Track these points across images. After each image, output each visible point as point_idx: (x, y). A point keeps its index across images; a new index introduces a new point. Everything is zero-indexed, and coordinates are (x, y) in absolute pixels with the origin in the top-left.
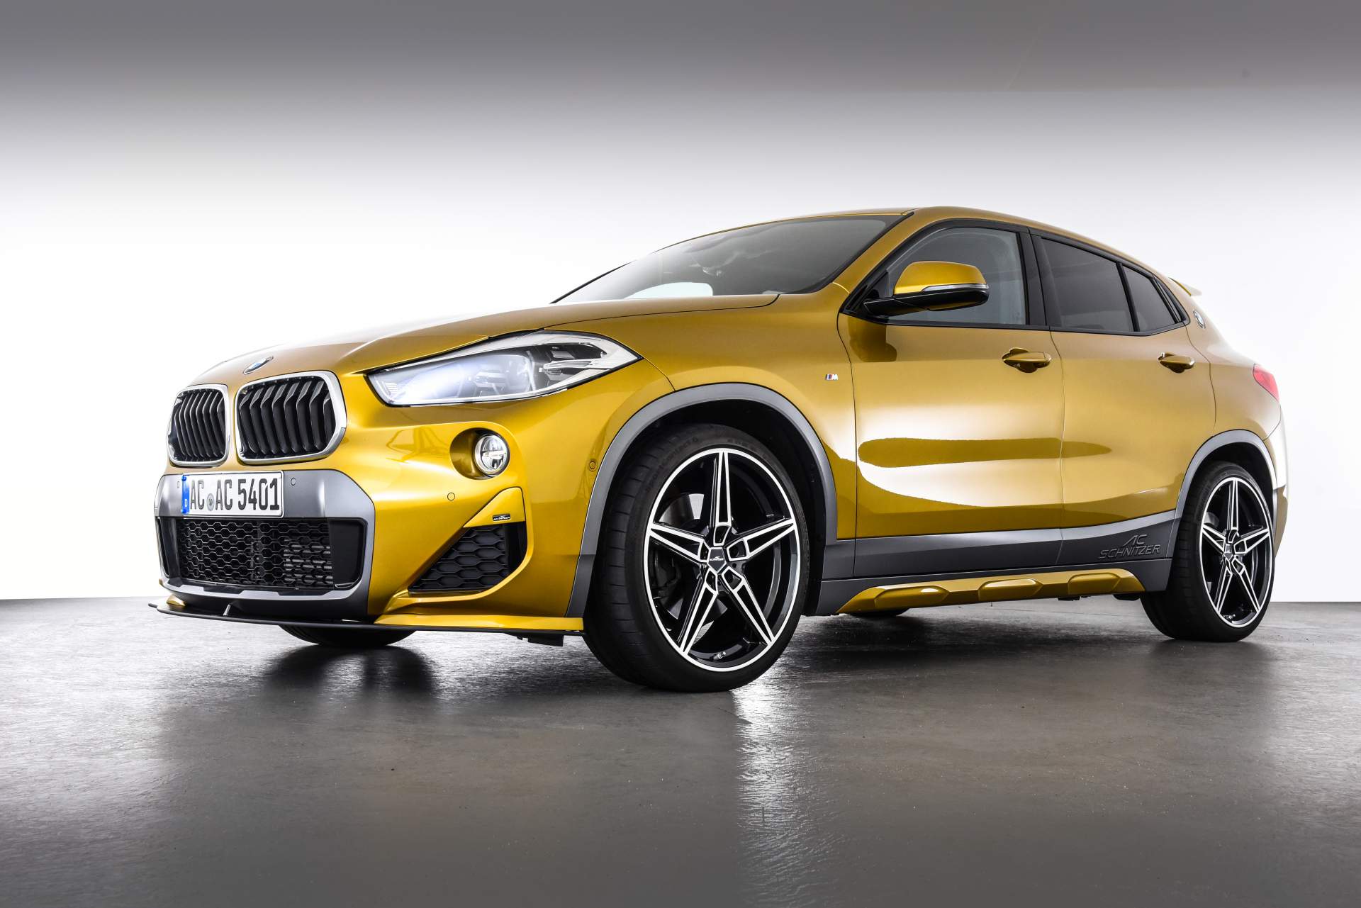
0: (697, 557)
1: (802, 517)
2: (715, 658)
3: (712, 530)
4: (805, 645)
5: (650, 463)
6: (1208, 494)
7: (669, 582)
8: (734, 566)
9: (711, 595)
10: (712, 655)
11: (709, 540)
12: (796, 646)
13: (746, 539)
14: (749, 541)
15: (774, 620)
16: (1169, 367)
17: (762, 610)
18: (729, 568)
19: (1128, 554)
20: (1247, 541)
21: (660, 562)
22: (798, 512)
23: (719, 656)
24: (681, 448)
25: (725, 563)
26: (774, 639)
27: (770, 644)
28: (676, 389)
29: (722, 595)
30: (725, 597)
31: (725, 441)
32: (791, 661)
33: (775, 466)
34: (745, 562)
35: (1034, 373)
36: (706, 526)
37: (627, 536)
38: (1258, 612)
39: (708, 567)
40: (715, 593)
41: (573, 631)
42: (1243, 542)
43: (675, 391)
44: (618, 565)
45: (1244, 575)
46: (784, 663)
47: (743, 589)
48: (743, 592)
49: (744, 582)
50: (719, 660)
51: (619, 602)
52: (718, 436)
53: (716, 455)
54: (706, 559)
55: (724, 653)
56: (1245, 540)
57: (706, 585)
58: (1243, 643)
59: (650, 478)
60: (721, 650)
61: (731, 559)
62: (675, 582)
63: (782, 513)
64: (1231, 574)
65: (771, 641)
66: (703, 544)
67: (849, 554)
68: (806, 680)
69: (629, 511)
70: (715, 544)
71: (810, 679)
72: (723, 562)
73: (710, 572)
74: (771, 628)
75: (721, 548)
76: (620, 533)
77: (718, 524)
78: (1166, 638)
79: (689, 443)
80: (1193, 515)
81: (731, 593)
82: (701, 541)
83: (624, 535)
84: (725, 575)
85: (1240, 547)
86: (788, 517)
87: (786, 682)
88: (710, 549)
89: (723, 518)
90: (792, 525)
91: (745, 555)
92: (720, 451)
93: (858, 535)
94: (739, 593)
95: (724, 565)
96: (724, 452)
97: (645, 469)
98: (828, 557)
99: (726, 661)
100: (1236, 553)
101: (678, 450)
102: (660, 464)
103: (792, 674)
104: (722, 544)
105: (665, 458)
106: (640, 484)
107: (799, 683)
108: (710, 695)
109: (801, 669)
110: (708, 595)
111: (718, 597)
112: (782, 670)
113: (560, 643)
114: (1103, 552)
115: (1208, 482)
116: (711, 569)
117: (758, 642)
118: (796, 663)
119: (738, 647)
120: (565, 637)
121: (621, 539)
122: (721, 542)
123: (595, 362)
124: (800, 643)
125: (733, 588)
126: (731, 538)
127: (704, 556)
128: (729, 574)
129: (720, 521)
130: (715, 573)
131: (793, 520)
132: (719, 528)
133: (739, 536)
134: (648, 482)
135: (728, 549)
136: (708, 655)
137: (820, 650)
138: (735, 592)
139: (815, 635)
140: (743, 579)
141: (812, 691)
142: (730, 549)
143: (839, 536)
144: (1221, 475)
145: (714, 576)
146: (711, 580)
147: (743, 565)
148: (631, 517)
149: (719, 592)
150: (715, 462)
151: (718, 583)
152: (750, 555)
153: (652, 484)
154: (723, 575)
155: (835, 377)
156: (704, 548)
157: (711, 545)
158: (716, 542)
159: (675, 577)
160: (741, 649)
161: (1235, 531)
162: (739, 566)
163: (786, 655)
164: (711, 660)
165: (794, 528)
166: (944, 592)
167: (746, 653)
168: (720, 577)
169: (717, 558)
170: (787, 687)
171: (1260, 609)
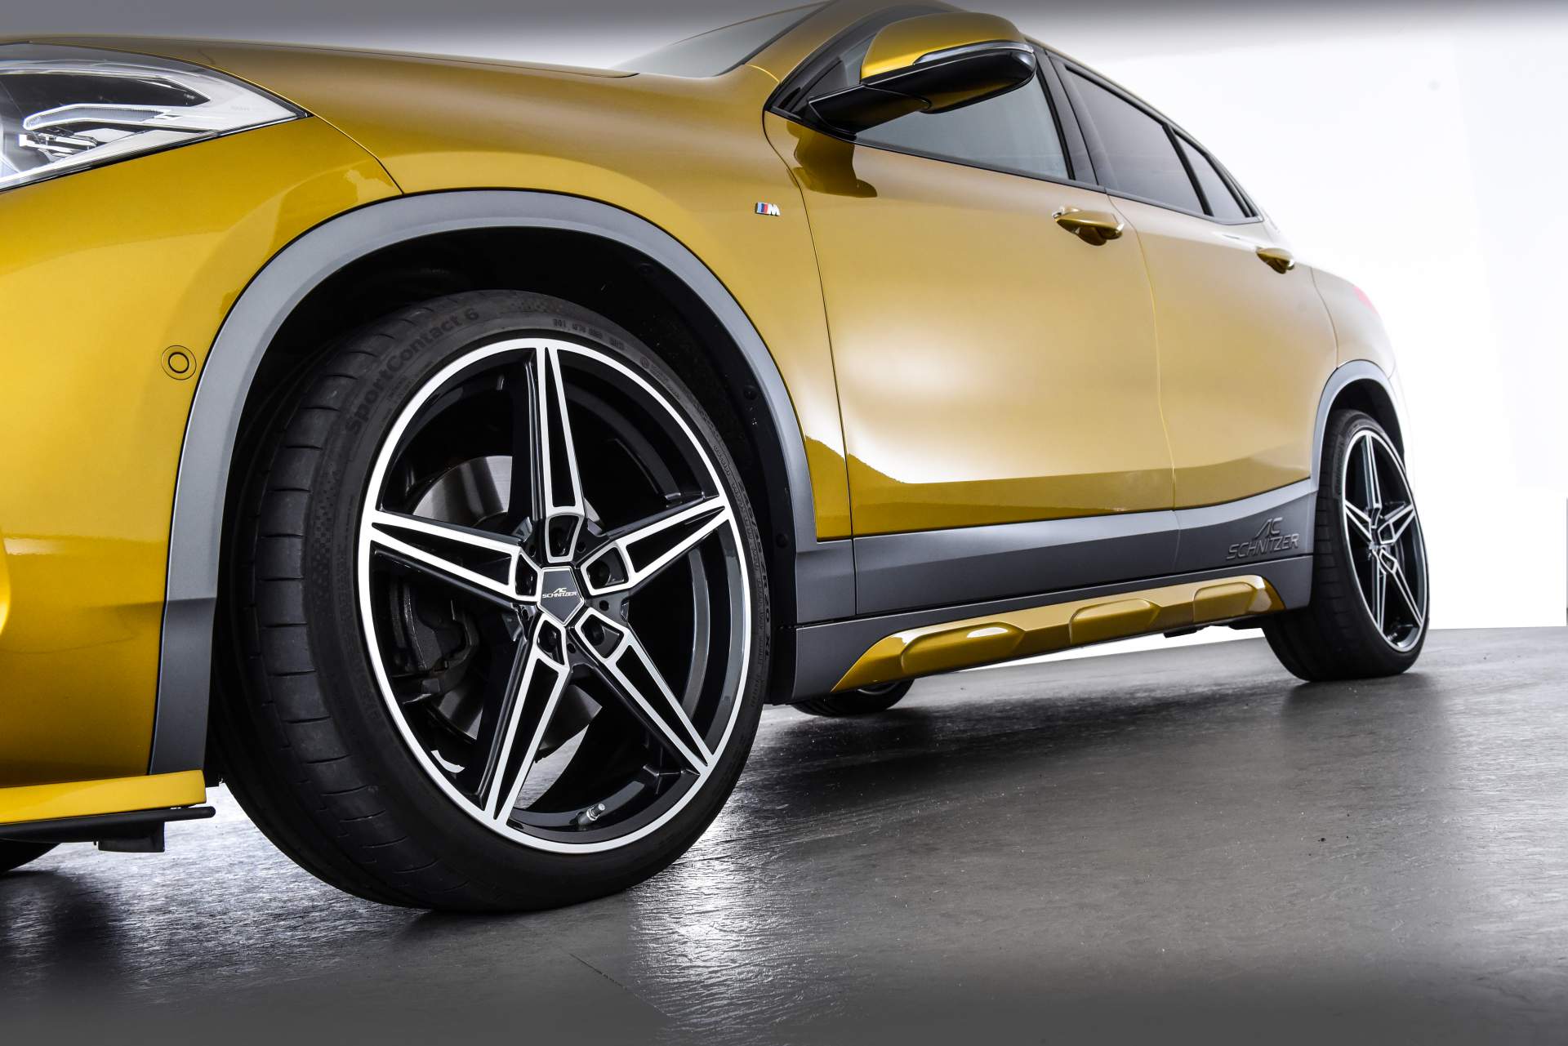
0: (510, 590)
1: (742, 495)
2: (582, 820)
3: (539, 526)
4: (771, 766)
5: (356, 365)
6: (1342, 453)
7: (451, 654)
8: (604, 607)
9: (554, 675)
10: (574, 814)
11: (534, 547)
12: (755, 770)
13: (622, 543)
14: (630, 548)
15: (706, 717)
16: (1269, 264)
17: (680, 699)
18: (591, 611)
19: (1263, 551)
20: (1394, 524)
21: (417, 611)
22: (731, 482)
23: (589, 815)
24: (437, 333)
25: (582, 601)
26: (713, 759)
27: (705, 772)
28: (406, 191)
29: (583, 674)
30: (588, 678)
31: (547, 323)
32: (751, 798)
33: (671, 383)
34: (626, 595)
35: (1103, 246)
36: (526, 517)
37: (305, 544)
38: (1421, 626)
39: (539, 614)
40: (563, 671)
41: (185, 807)
42: (1388, 525)
43: (404, 196)
44: (288, 620)
45: (1397, 573)
46: (740, 804)
47: (630, 656)
48: (629, 663)
49: (629, 639)
50: (591, 826)
51: (303, 715)
52: (528, 311)
53: (530, 354)
54: (533, 594)
55: (601, 807)
56: (1391, 522)
57: (536, 654)
58: (1407, 674)
59: (359, 401)
60: (592, 801)
61: (593, 592)
62: (464, 656)
63: (696, 486)
64: (1384, 573)
65: (706, 763)
66: (521, 558)
67: (841, 568)
68: (789, 837)
69: (306, 483)
70: (551, 559)
71: (797, 833)
72: (575, 601)
73: (546, 623)
74: (703, 737)
75: (567, 568)
76: (287, 540)
77: (552, 511)
78: (1303, 682)
79: (455, 320)
80: (1330, 486)
81: (602, 667)
82: (514, 551)
83: (298, 543)
84: (584, 628)
85: (1386, 534)
86: (714, 493)
87: (749, 848)
88: (541, 572)
89: (563, 496)
90: (722, 509)
91: (626, 580)
92: (539, 344)
93: (856, 532)
94: (620, 664)
95: (579, 606)
96: (547, 348)
97: (343, 381)
98: (805, 576)
99: (607, 824)
100: (1382, 542)
101: (430, 337)
102: (384, 367)
103: (758, 826)
104: (570, 558)
105: (397, 352)
106: (333, 416)
107: (778, 847)
108: (575, 913)
109: (773, 811)
110: (544, 677)
111: (572, 681)
112: (738, 820)
113: (157, 845)
114: (1234, 548)
115: (1339, 436)
116: (546, 617)
117: (677, 769)
118: (760, 801)
119: (635, 788)
120: (166, 823)
121: (292, 555)
122: (567, 554)
123: (167, 115)
124: (761, 764)
125: (606, 656)
126: (588, 543)
127: (526, 582)
128: (592, 625)
129: (556, 504)
130: (561, 626)
131: (722, 500)
132: (555, 520)
133: (606, 538)
134: (354, 409)
135: (584, 569)
136: (563, 818)
137: (798, 772)
138: (611, 663)
139: (781, 749)
140: (626, 631)
141: (812, 863)
142: (589, 569)
143: (821, 534)
144: (1352, 427)
145: (558, 632)
146: (549, 640)
147: (624, 601)
148: (311, 498)
149: (574, 669)
150: (528, 368)
151: (569, 647)
152: (635, 578)
153: (363, 414)
154: (578, 627)
155: (773, 209)
156: (523, 569)
157: (544, 563)
158: (555, 553)
159: (462, 647)
160: (643, 789)
161: (1377, 509)
162: (615, 604)
163: (741, 788)
164: (573, 827)
165: (728, 515)
166: (1015, 632)
167: (655, 798)
168: (571, 633)
169: (561, 592)
170: (754, 861)
171: (1423, 621)
